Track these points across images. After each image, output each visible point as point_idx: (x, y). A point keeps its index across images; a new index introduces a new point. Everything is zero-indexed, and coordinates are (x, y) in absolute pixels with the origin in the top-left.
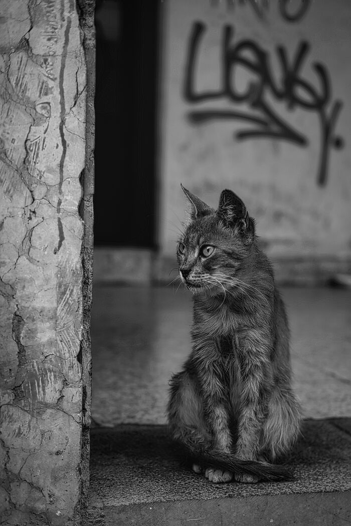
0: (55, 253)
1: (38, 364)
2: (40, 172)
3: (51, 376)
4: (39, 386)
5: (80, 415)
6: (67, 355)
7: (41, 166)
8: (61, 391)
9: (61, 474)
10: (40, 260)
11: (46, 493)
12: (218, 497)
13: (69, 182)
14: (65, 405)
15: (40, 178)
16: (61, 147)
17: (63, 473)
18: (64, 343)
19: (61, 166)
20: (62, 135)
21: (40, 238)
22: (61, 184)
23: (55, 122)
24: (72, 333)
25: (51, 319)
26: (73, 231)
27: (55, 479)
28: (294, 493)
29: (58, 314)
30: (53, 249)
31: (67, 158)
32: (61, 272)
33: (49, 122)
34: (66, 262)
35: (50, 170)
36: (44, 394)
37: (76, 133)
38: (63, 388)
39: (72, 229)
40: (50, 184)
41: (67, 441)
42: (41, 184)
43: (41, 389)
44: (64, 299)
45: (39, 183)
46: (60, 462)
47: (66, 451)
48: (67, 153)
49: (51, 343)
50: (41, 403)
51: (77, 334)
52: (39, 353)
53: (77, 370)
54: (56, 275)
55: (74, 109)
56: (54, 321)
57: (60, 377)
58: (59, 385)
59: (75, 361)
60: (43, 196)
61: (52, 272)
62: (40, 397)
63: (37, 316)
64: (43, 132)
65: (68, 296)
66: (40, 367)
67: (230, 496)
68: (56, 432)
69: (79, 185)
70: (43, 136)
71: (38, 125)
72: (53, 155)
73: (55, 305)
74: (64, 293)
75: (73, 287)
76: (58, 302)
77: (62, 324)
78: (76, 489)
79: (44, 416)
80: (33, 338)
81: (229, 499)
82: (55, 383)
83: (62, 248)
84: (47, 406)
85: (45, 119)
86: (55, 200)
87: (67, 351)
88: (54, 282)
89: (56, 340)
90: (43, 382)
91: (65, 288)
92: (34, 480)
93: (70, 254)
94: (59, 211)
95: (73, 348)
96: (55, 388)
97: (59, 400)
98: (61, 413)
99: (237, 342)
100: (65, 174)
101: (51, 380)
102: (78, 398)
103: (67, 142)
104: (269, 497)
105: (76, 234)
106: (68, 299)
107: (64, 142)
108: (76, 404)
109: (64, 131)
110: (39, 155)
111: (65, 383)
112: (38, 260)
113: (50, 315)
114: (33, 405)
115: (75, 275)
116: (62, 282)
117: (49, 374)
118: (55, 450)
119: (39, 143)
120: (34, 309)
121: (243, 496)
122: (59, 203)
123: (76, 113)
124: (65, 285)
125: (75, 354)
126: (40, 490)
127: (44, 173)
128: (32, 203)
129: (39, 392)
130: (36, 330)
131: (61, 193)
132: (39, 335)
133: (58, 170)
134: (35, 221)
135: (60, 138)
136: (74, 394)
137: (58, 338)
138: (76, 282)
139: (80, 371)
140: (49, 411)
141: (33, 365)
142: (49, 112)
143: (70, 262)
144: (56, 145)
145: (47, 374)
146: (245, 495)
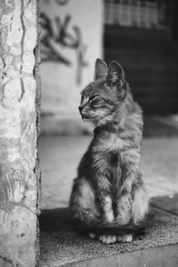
0: (19, 101)
1: (9, 176)
2: (9, 46)
3: (17, 184)
4: (10, 191)
5: (35, 208)
6: (27, 169)
7: (9, 43)
8: (24, 194)
9: (24, 250)
10: (10, 106)
11: (14, 264)
12: (115, 253)
13: (27, 54)
14: (27, 203)
15: (9, 50)
16: (22, 30)
17: (25, 248)
18: (26, 161)
19: (22, 43)
20: (22, 22)
21: (9, 91)
22: (22, 55)
23: (17, 12)
24: (30, 154)
25: (17, 145)
26: (30, 87)
27: (21, 253)
28: (156, 247)
29: (21, 142)
30: (18, 99)
31: (26, 38)
32: (23, 114)
33: (13, 12)
34: (26, 107)
35: (15, 45)
36: (13, 196)
37: (31, 21)
38: (25, 191)
39: (29, 86)
40: (16, 55)
41: (28, 227)
42: (9, 55)
43: (11, 193)
44: (25, 132)
45: (8, 54)
46: (23, 241)
47: (28, 233)
48: (26, 34)
49: (18, 162)
50: (11, 202)
51: (33, 155)
52: (10, 169)
53: (34, 179)
54: (20, 116)
55: (29, 5)
56: (19, 146)
57: (23, 184)
58: (22, 189)
59: (33, 173)
60: (10, 63)
61: (17, 114)
62: (10, 198)
63: (8, 143)
64: (10, 19)
65: (28, 130)
66: (10, 178)
67: (122, 252)
68: (21, 221)
69: (33, 56)
70: (10, 22)
71: (6, 14)
72: (17, 35)
73: (19, 136)
74: (25, 128)
75: (31, 124)
76: (22, 134)
77: (24, 149)
78: (33, 258)
79: (14, 211)
80: (6, 158)
81: (122, 254)
82: (20, 188)
83: (23, 98)
84: (15, 204)
85: (11, 10)
86: (18, 66)
87: (27, 166)
88: (19, 121)
89: (20, 159)
90: (12, 188)
91: (26, 125)
92: (7, 255)
93: (29, 102)
94: (21, 73)
95: (31, 165)
96: (20, 192)
97: (22, 199)
98: (24, 208)
99: (122, 157)
100: (25, 48)
101: (17, 186)
102: (34, 197)
103: (26, 27)
104: (144, 251)
105: (32, 88)
106: (28, 132)
107: (24, 27)
108: (33, 201)
109: (24, 19)
110: (8, 35)
111: (27, 188)
112: (8, 106)
113: (17, 142)
114: (6, 204)
115: (32, 116)
116: (24, 120)
117: (16, 183)
118: (20, 233)
119: (8, 27)
120: (6, 139)
121: (129, 251)
122: (21, 68)
123: (31, 7)
124: (26, 123)
125: (32, 168)
126: (11, 262)
127: (11, 47)
128: (4, 67)
129: (10, 195)
130: (7, 153)
131: (22, 61)
132: (9, 157)
133: (20, 45)
134: (6, 80)
135: (21, 24)
136: (32, 195)
137: (22, 158)
138: (33, 120)
139: (35, 179)
140: (17, 207)
141: (6, 177)
142: (13, 5)
143: (29, 107)
144: (18, 29)
145: (15, 182)
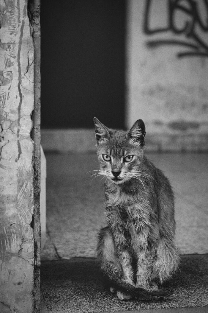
0: (16, 162)
1: (6, 229)
2: (6, 113)
3: (14, 236)
4: (7, 242)
5: (33, 260)
6: (24, 224)
7: (7, 110)
8: (21, 246)
9: (21, 297)
10: (7, 166)
11: (12, 308)
12: (121, 310)
13: (24, 118)
14: (23, 254)
15: (7, 116)
16: (19, 98)
17: (22, 296)
18: (22, 216)
19: (19, 109)
20: (20, 90)
21: (7, 153)
22: (19, 120)
23: (15, 82)
24: (27, 210)
25: (14, 201)
26: (27, 148)
27: (18, 300)
28: (170, 307)
29: (18, 199)
30: (15, 159)
31: (23, 104)
32: (20, 173)
33: (11, 83)
34: (23, 167)
35: (12, 112)
36: (10, 248)
37: (28, 89)
38: (22, 243)
39: (26, 147)
40: (12, 120)
41: (24, 276)
42: (7, 120)
43: (8, 245)
44: (22, 190)
45: (5, 119)
46: (21, 289)
47: (24, 282)
48: (23, 101)
49: (14, 216)
50: (9, 253)
51: (30, 211)
52: (7, 223)
53: (30, 232)
54: (17, 175)
55: (27, 75)
56: (16, 203)
57: (20, 237)
58: (19, 242)
59: (29, 227)
60: (8, 127)
61: (14, 173)
62: (7, 249)
63: (5, 200)
64: (8, 89)
65: (24, 188)
66: (7, 231)
67: (129, 310)
68: (18, 270)
69: (30, 120)
70: (8, 91)
71: (4, 85)
72: (14, 103)
73: (16, 193)
74: (22, 186)
75: (28, 182)
76: (18, 191)
77: (21, 205)
78: (30, 306)
79: (11, 261)
80: (3, 213)
81: (128, 311)
82: (17, 241)
83: (20, 159)
84: (12, 254)
85: (9, 81)
86: (16, 129)
87: (24, 221)
88: (16, 179)
89: (17, 215)
90: (9, 240)
91: (22, 183)
92: (4, 300)
93: (25, 162)
94: (18, 136)
95: (28, 219)
96: (17, 244)
97: (19, 251)
98: (21, 259)
100: (21, 114)
101: (14, 239)
102: (31, 250)
103: (23, 95)
104: (154, 310)
105: (29, 149)
106: (24, 189)
107: (21, 95)
108: (30, 253)
109: (21, 88)
110: (6, 103)
111: (23, 240)
112: (5, 166)
113: (14, 199)
114: (4, 254)
115: (28, 175)
116: (21, 179)
117: (13, 236)
118: (17, 282)
119: (5, 96)
120: (3, 196)
121: (137, 310)
122: (18, 131)
123: (28, 77)
124: (22, 181)
125: (29, 223)
126: (8, 306)
127: (9, 113)
128: (2, 131)
129: (7, 246)
130: (5, 208)
131: (19, 125)
132: (7, 212)
133: (17, 111)
134: (3, 143)
135: (18, 92)
136: (29, 247)
137: (19, 213)
138: (29, 179)
139: (32, 233)
140: (13, 258)
141: (3, 230)
142: (11, 77)
143: (25, 167)
144: (16, 97)
145: (12, 235)
146: (138, 309)
